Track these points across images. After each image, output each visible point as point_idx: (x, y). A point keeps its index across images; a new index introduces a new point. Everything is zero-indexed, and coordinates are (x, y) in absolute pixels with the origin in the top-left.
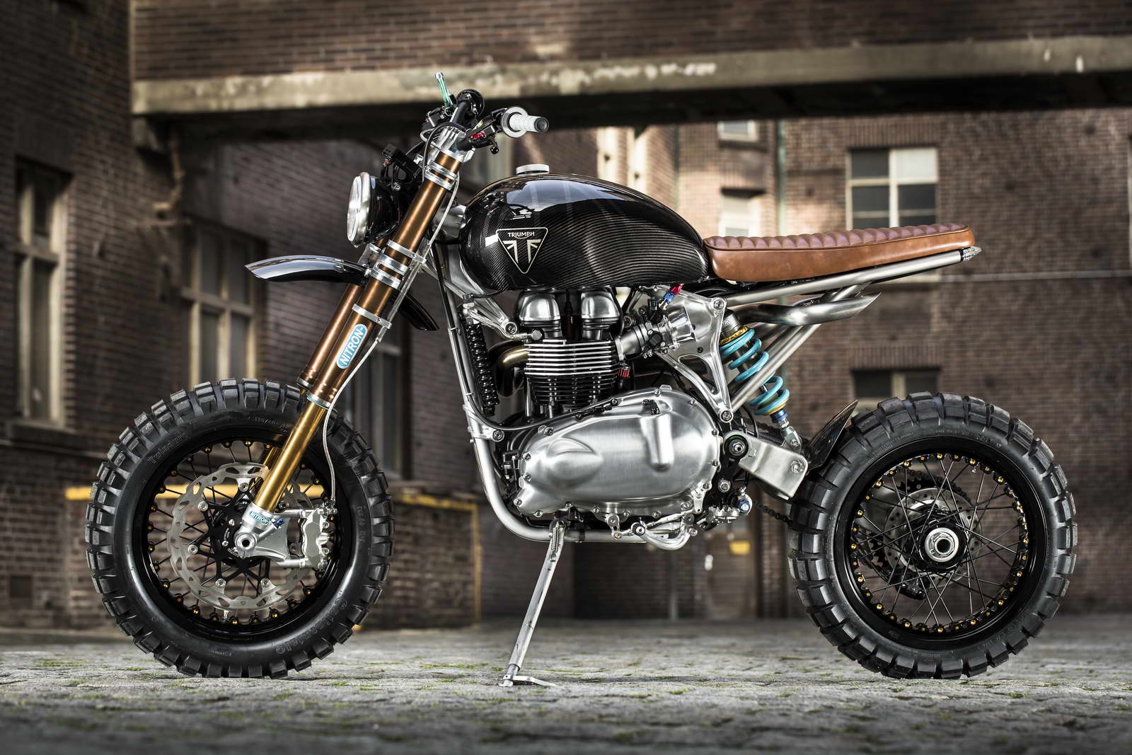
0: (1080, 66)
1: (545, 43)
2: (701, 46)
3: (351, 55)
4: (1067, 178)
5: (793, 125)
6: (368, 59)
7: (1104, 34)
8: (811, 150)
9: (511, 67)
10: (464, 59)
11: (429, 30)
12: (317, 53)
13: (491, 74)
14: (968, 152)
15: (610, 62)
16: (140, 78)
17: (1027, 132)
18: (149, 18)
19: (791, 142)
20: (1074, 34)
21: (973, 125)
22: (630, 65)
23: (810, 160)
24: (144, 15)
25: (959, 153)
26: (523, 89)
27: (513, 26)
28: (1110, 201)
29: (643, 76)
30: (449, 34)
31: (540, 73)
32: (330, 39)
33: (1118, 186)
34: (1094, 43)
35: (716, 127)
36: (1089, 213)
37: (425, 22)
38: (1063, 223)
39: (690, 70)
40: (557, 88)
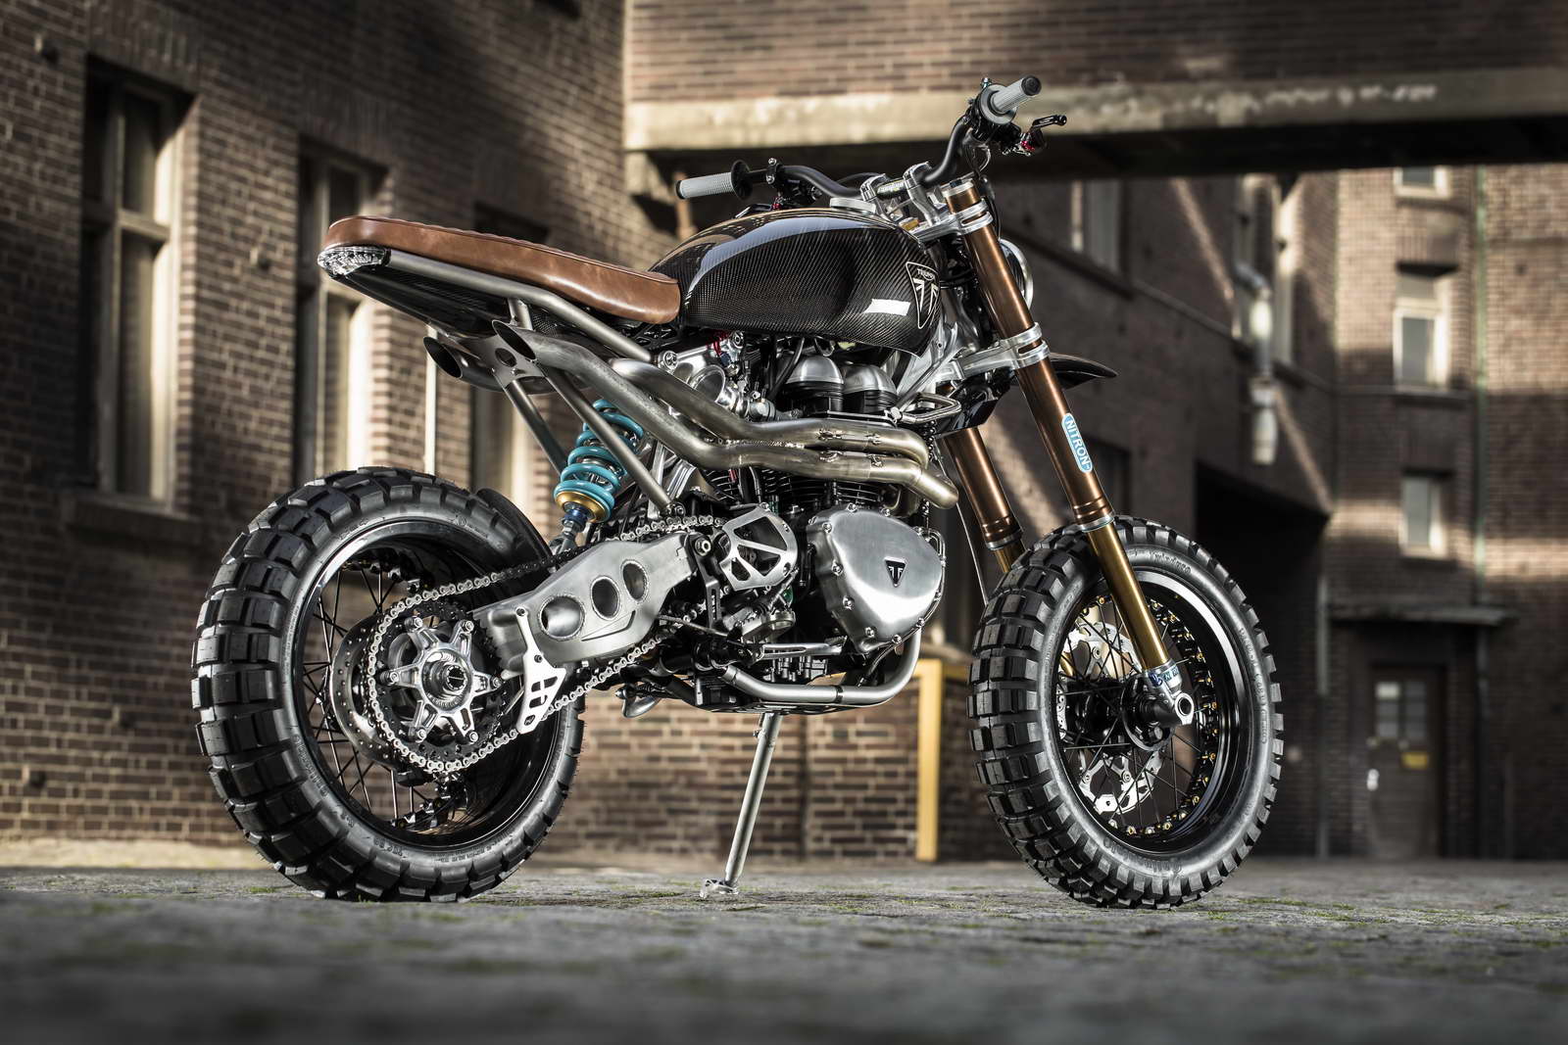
1: (1197, 56)
2: (1415, 62)
3: (928, 70)
5: (1499, 177)
6: (953, 75)
8: (1522, 211)
9: (1149, 88)
10: (1085, 77)
12: (882, 67)
13: (1123, 98)
15: (1288, 83)
16: (638, 100)
18: (652, 18)
19: (1495, 200)
22: (1316, 87)
23: (1521, 226)
24: (644, 13)
26: (1166, 118)
27: (1154, 31)
29: (1334, 101)
31: (1192, 96)
32: (899, 48)
35: (1391, 176)
39: (1400, 93)
40: (1214, 117)
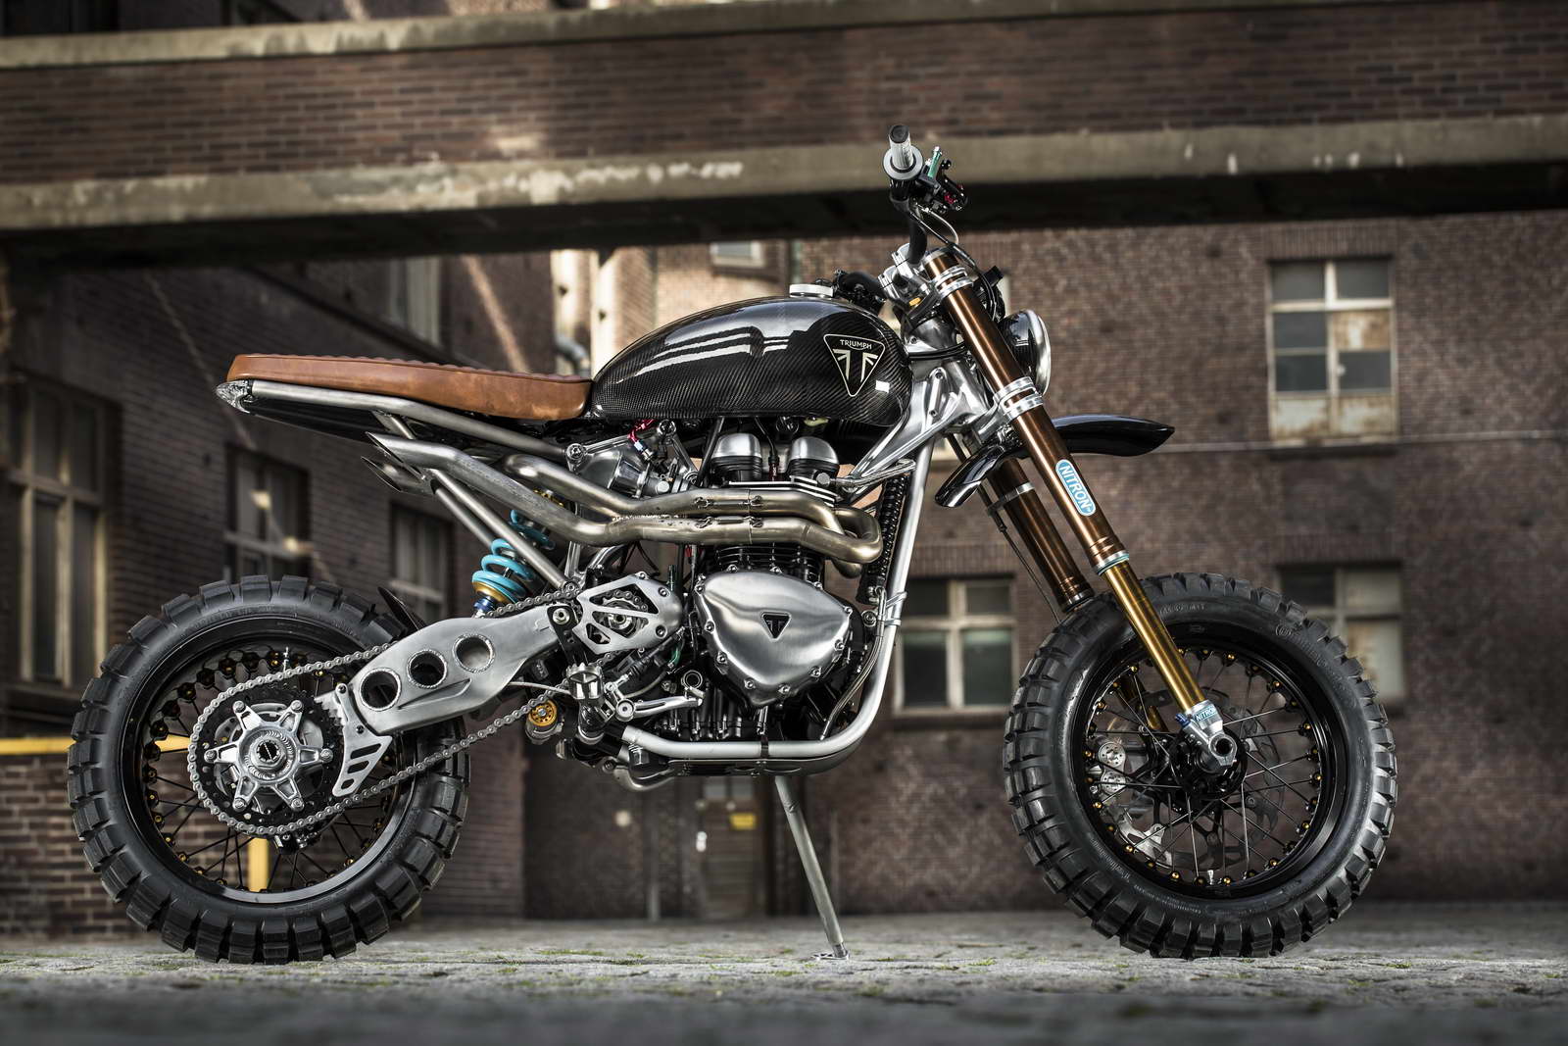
0: (1232, 165)
1: (510, 135)
2: (720, 139)
3: (245, 151)
4: (1185, 318)
5: (812, 247)
6: (270, 157)
7: (1265, 123)
9: (463, 167)
10: (401, 157)
11: (352, 117)
12: (199, 148)
13: (438, 177)
14: (1050, 282)
15: (598, 161)
17: (1130, 254)
19: (808, 266)
20: (1224, 123)
21: (1058, 244)
22: (627, 165)
25: (1038, 284)
26: (480, 197)
27: (468, 112)
28: (1241, 348)
29: (643, 178)
30: (380, 122)
31: (504, 175)
32: (216, 130)
33: (1252, 327)
34: (1253, 136)
35: (708, 249)
36: (1212, 364)
37: (346, 106)
38: (1178, 377)
39: (707, 171)
40: (527, 195)
